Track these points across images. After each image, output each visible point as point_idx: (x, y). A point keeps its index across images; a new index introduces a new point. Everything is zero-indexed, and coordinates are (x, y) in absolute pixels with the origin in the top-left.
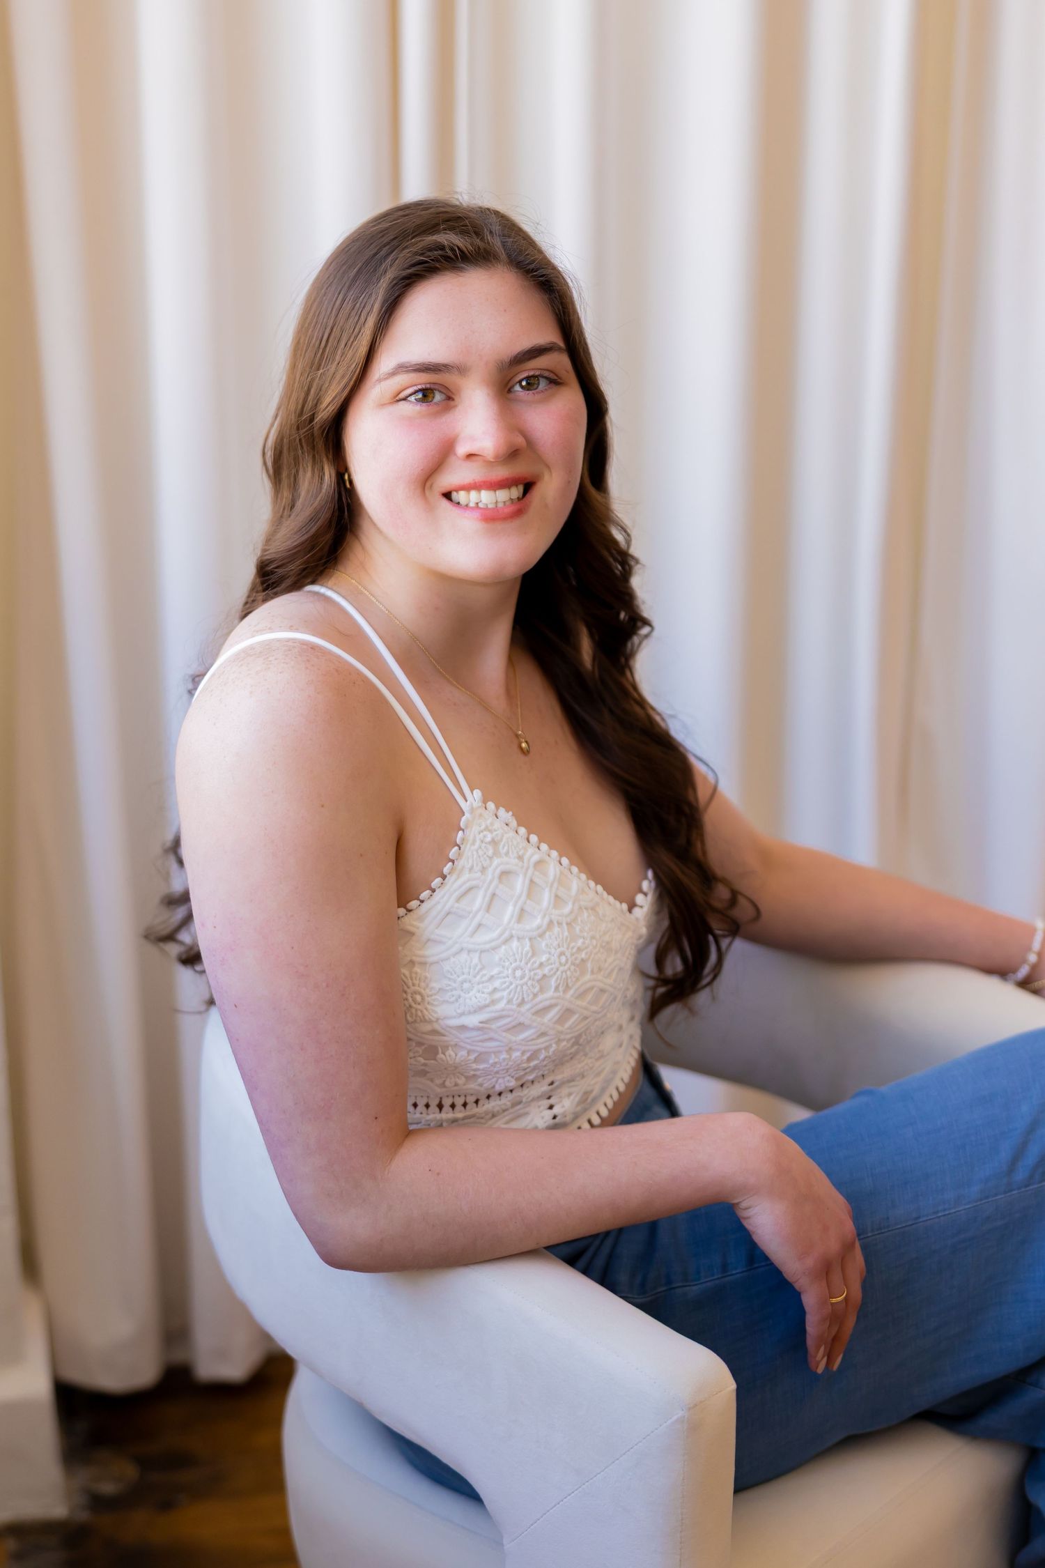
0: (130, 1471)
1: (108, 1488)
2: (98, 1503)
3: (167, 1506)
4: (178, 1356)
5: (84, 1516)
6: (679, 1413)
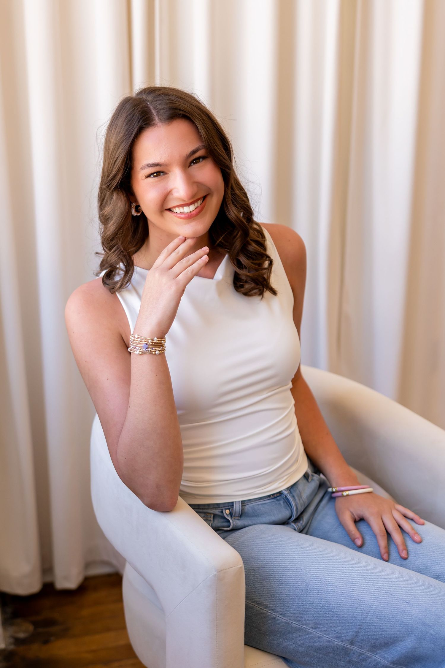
0: (31, 628)
1: (21, 635)
2: (18, 641)
3: (46, 642)
4: (48, 579)
5: (12, 647)
6: (214, 573)
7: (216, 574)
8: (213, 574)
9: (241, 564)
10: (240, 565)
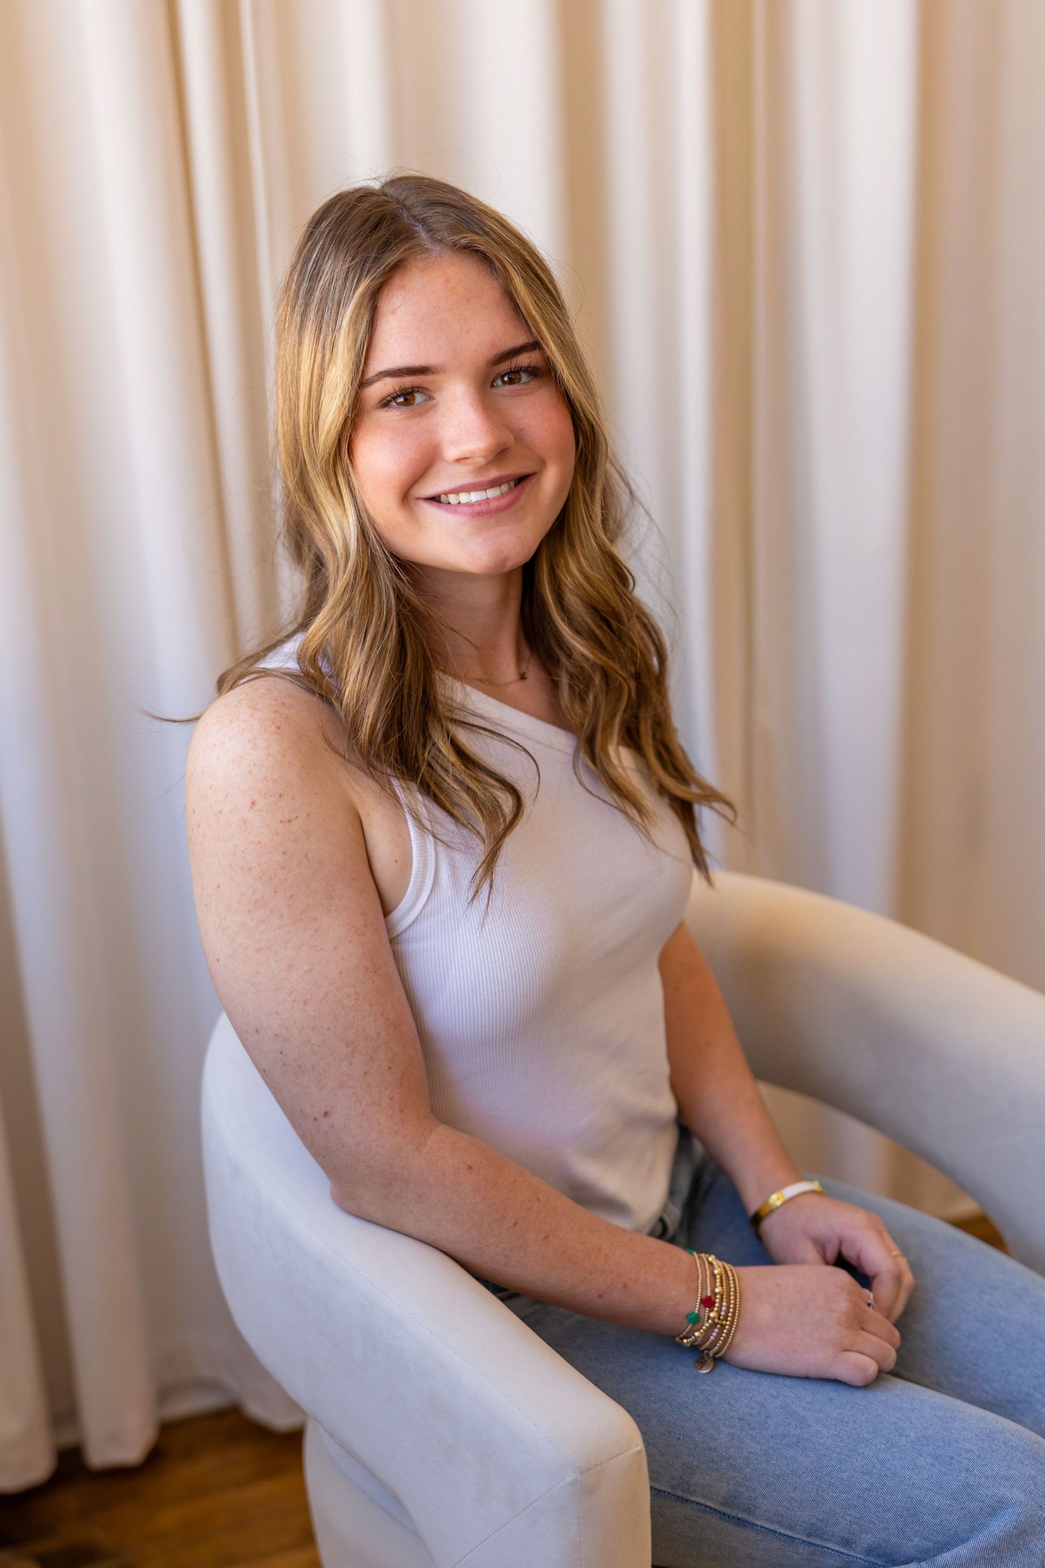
6: (571, 1477)
7: (577, 1480)
8: (568, 1480)
9: (638, 1444)
10: (637, 1446)
